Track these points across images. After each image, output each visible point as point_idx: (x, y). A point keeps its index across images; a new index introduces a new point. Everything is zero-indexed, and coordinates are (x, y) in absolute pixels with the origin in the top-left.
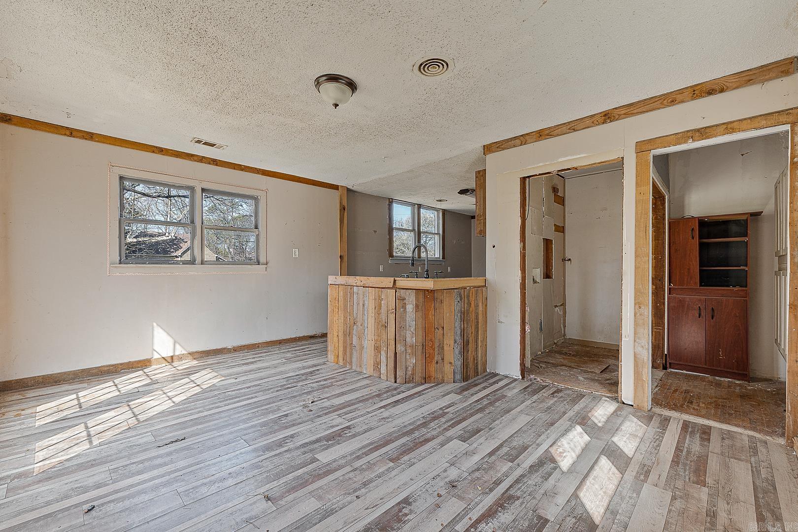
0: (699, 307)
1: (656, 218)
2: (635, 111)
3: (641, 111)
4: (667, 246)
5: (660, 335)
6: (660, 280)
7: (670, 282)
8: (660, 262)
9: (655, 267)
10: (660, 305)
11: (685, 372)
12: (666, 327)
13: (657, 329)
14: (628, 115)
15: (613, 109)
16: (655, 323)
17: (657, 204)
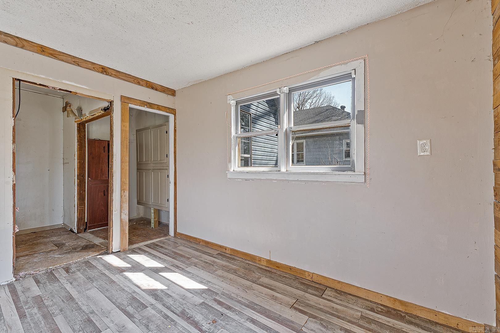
0: (104, 190)
1: (80, 136)
2: (121, 77)
3: (124, 79)
4: (86, 155)
5: (83, 211)
6: (82, 176)
7: (89, 177)
8: (82, 164)
9: (79, 168)
10: (83, 192)
11: (96, 229)
12: (86, 205)
13: (81, 207)
14: (116, 77)
15: (108, 67)
16: (79, 204)
17: (81, 128)
